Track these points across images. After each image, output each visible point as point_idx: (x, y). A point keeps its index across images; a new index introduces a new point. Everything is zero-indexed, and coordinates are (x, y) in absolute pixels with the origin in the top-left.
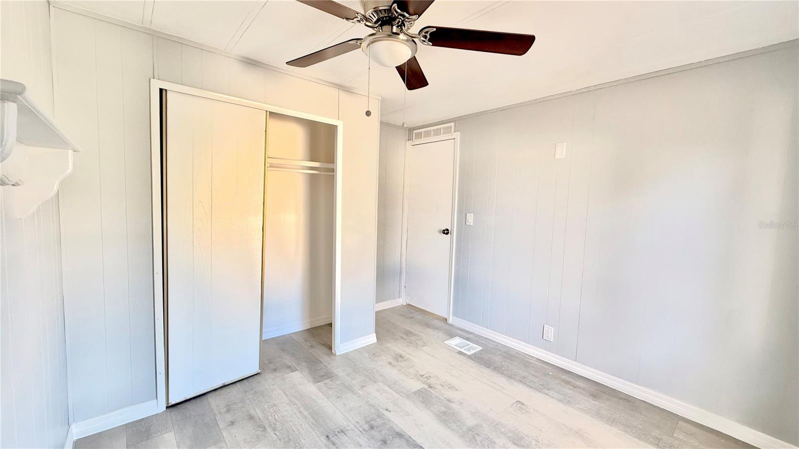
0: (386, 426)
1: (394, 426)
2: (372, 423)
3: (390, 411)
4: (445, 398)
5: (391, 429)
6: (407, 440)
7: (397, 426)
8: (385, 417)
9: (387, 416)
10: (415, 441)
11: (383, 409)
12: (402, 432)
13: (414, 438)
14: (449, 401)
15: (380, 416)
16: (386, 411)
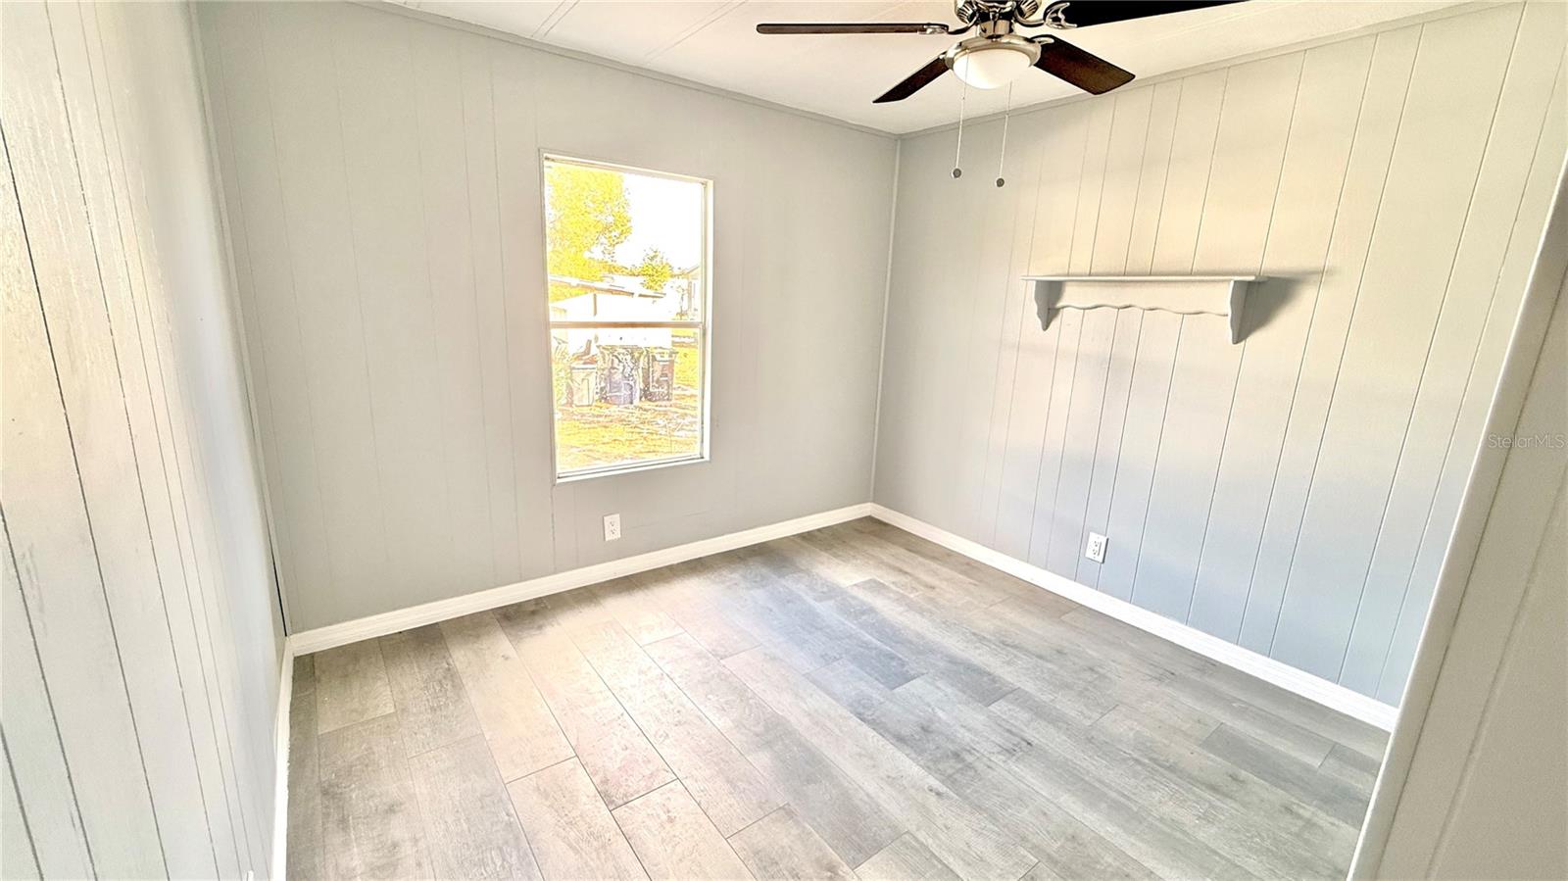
0: (930, 757)
1: (913, 755)
2: (960, 766)
3: (931, 790)
4: (797, 823)
5: (921, 752)
6: (887, 730)
7: (907, 755)
8: (936, 775)
9: (936, 778)
10: (874, 729)
11: (948, 797)
12: (897, 744)
13: (875, 733)
14: (790, 814)
15: (949, 780)
16: (940, 790)
